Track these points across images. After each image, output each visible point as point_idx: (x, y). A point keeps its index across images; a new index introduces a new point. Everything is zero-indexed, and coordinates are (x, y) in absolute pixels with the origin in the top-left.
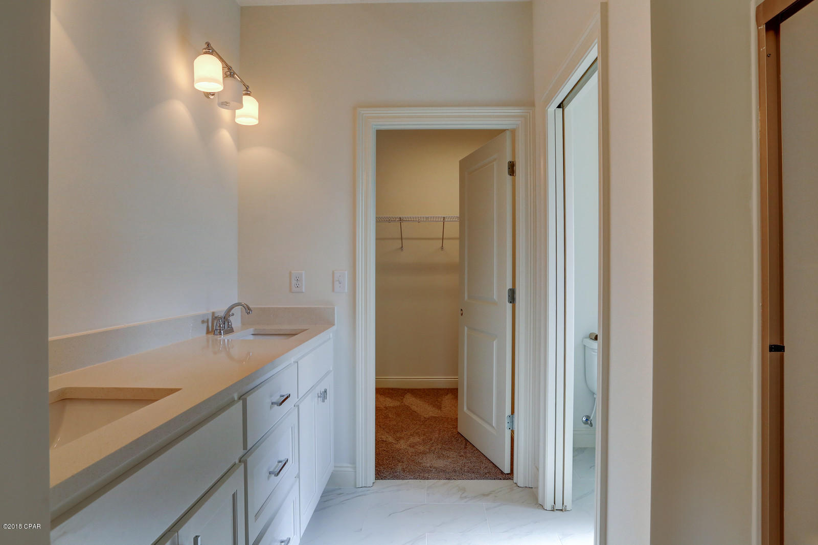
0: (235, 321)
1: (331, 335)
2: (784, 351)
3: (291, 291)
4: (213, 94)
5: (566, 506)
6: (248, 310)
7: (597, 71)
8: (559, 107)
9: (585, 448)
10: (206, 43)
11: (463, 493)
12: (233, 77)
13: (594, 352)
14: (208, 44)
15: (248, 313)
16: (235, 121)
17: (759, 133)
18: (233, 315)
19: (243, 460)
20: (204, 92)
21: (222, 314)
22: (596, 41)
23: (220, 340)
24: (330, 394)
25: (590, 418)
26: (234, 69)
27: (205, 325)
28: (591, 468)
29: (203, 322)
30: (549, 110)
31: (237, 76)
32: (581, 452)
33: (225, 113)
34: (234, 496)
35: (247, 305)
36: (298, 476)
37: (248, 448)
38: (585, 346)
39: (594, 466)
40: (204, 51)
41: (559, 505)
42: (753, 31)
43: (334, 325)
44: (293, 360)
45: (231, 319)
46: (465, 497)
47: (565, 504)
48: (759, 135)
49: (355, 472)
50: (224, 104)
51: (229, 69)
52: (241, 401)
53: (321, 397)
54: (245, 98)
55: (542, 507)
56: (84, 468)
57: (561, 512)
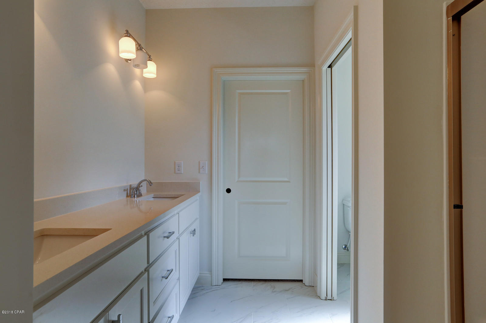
0: (143, 190)
1: (198, 197)
2: (463, 208)
3: (175, 172)
4: (130, 60)
5: (333, 297)
6: (150, 183)
7: (351, 47)
8: (329, 67)
9: (344, 264)
10: (126, 30)
11: (274, 289)
12: (142, 50)
13: (349, 208)
14: (127, 31)
15: (151, 185)
16: (143, 76)
17: (447, 81)
18: (142, 186)
19: (147, 270)
20: (125, 59)
21: (136, 186)
22: (351, 28)
23: (134, 201)
24: (197, 232)
25: (347, 246)
26: (143, 45)
27: (126, 192)
28: (348, 275)
29: (125, 190)
30: (323, 69)
31: (144, 49)
32: (342, 266)
33: (137, 71)
34: (142, 291)
35: (150, 181)
36: (179, 279)
37: (150, 263)
38: (344, 204)
39: (350, 274)
40: (125, 35)
41: (329, 297)
42: (445, 21)
43: (200, 192)
44: (176, 212)
45: (141, 188)
46: (275, 292)
47: (333, 296)
48: (447, 82)
49: (212, 276)
50: (137, 66)
51: (139, 45)
52: (146, 236)
53: (192, 233)
54: (149, 62)
55: (319, 297)
56: (54, 275)
57: (331, 301)
